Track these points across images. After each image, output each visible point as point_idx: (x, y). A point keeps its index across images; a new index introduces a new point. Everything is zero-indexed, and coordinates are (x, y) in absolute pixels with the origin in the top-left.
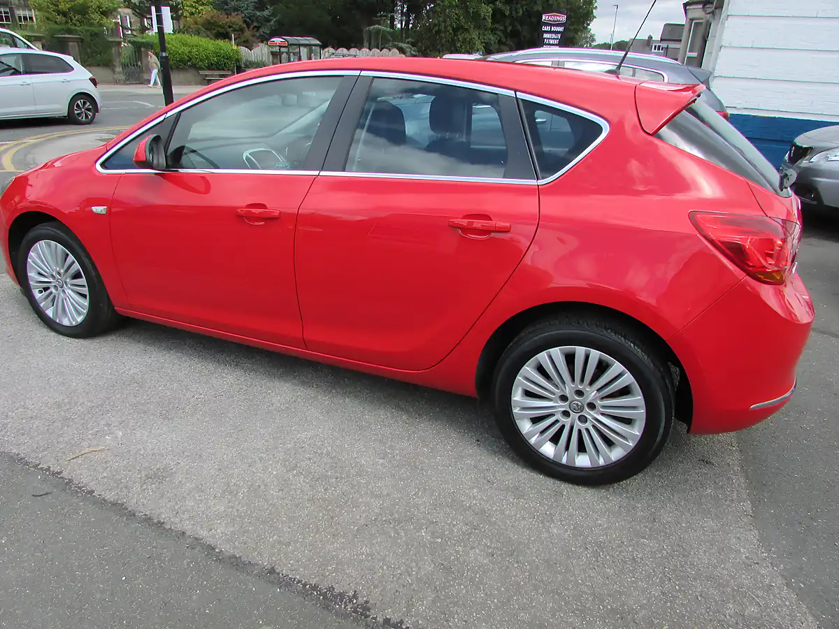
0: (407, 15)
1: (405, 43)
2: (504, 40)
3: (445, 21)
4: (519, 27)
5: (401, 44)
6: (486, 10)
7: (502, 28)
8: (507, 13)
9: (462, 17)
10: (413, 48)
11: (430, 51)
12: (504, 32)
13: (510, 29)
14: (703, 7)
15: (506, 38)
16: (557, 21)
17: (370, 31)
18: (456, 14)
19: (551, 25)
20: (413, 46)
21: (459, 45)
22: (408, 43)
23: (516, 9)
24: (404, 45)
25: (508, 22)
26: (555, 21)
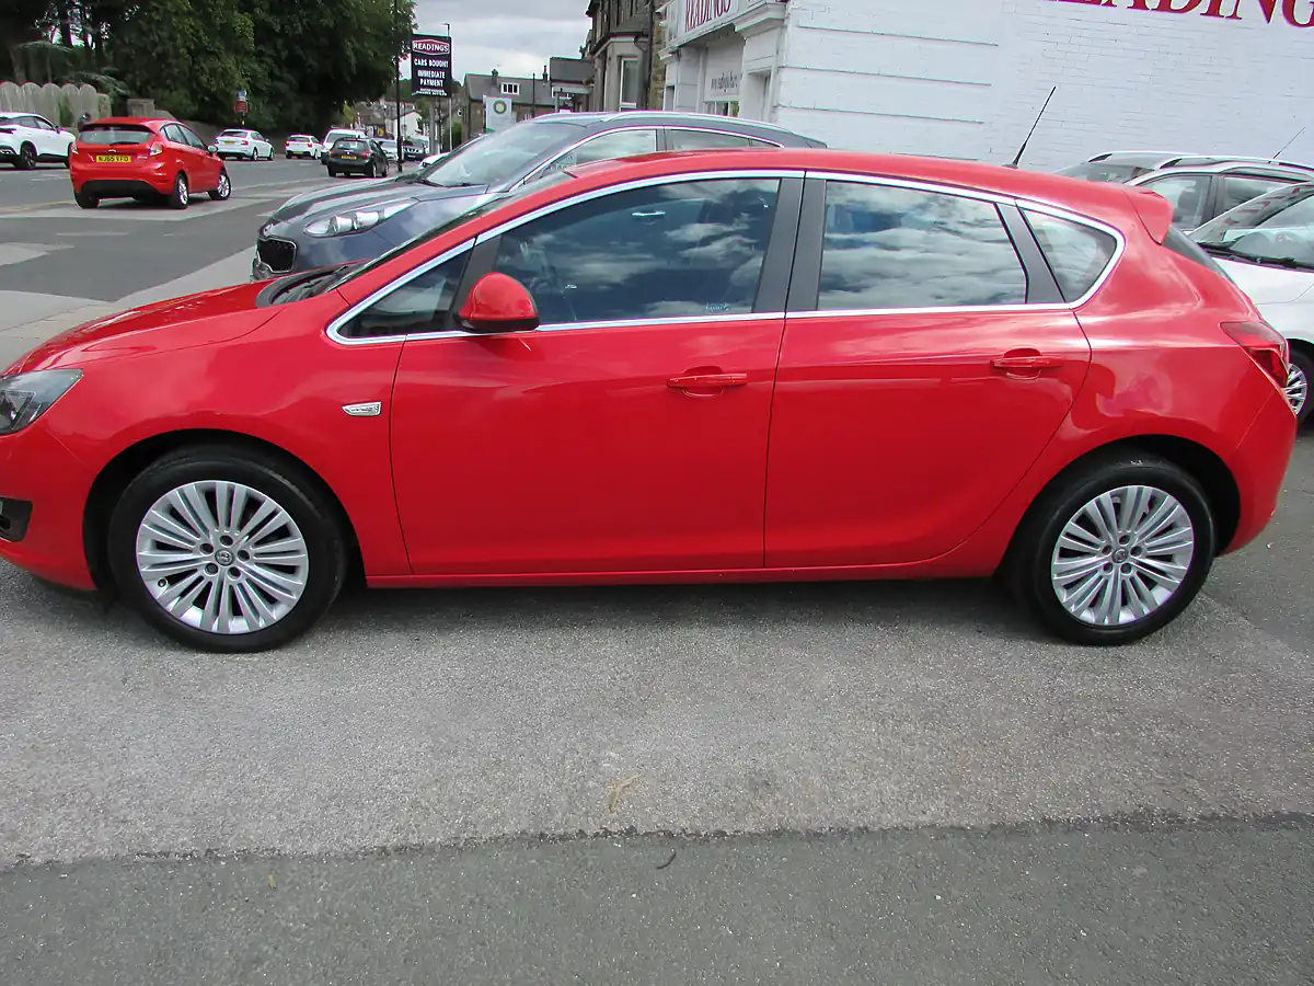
0: (95, 23)
1: (100, 73)
2: (277, 71)
3: (172, 39)
4: (300, 52)
5: (94, 76)
6: (242, 22)
7: (271, 52)
8: (278, 29)
9: (202, 33)
10: (119, 83)
11: (153, 88)
12: (277, 60)
13: (284, 54)
14: (635, 42)
15: (280, 68)
16: (437, 51)
17: (25, 52)
18: (192, 27)
19: (429, 58)
20: (118, 79)
21: (205, 80)
22: (107, 73)
23: (291, 23)
24: (101, 78)
25: (280, 42)
26: (434, 52)
